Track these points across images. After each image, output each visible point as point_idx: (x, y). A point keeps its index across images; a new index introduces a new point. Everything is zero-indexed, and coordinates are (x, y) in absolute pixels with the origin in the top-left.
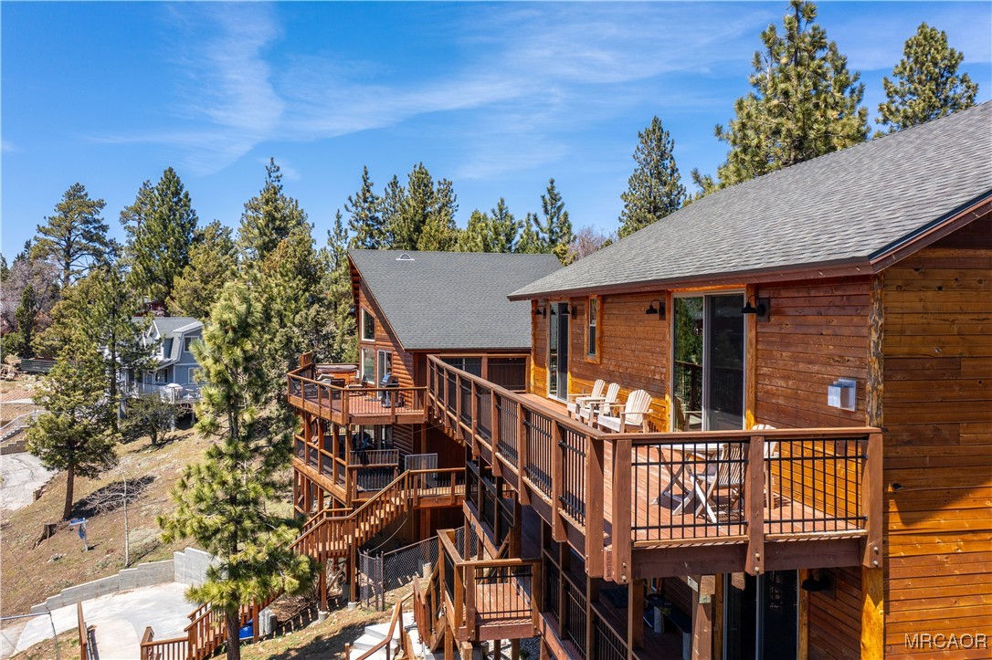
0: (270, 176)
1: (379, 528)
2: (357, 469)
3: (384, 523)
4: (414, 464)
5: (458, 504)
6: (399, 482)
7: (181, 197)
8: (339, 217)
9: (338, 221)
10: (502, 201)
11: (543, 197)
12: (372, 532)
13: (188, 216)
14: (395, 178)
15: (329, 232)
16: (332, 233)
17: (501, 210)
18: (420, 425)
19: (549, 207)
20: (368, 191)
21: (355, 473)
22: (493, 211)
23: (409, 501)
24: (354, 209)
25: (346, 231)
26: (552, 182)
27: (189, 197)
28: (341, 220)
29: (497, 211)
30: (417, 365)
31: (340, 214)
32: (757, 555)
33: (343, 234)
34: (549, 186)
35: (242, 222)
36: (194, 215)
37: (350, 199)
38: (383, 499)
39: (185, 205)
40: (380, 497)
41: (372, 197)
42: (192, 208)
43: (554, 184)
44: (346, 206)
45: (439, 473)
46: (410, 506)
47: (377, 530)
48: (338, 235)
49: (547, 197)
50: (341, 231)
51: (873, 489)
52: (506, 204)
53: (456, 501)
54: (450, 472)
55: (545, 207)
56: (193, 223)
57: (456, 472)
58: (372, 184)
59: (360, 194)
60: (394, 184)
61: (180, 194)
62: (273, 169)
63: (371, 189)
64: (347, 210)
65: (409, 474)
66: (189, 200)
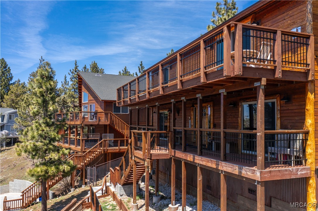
0: (41, 63)
1: (93, 159)
2: (85, 140)
3: (95, 157)
4: (106, 137)
5: (121, 151)
6: (100, 143)
7: (7, 69)
8: (65, 77)
9: (65, 79)
10: (126, 67)
11: (139, 67)
12: (91, 161)
13: (10, 75)
14: (85, 66)
15: (62, 82)
16: (63, 83)
17: (125, 70)
18: (107, 125)
19: (141, 70)
20: (77, 68)
21: (84, 141)
22: (123, 70)
23: (104, 150)
24: (71, 74)
25: (68, 82)
26: (141, 62)
27: (10, 69)
28: (66, 78)
29: (124, 71)
30: (105, 106)
31: (66, 76)
32: (280, 71)
33: (67, 83)
34: (141, 63)
35: (29, 80)
36: (12, 75)
37: (70, 71)
38: (93, 150)
39: (9, 71)
40: (92, 149)
41: (78, 71)
42: (11, 72)
43: (142, 63)
44: (69, 73)
45: (114, 140)
46: (104, 152)
47: (93, 160)
48: (65, 83)
49: (140, 67)
50: (66, 82)
51: (312, 54)
52: (127, 68)
53: (120, 150)
54: (118, 140)
55: (140, 70)
56: (11, 78)
57: (120, 140)
58: (78, 66)
59: (74, 69)
60: (85, 68)
61: (6, 67)
62: (42, 60)
63: (78, 68)
64: (69, 74)
65: (104, 140)
66: (10, 70)
